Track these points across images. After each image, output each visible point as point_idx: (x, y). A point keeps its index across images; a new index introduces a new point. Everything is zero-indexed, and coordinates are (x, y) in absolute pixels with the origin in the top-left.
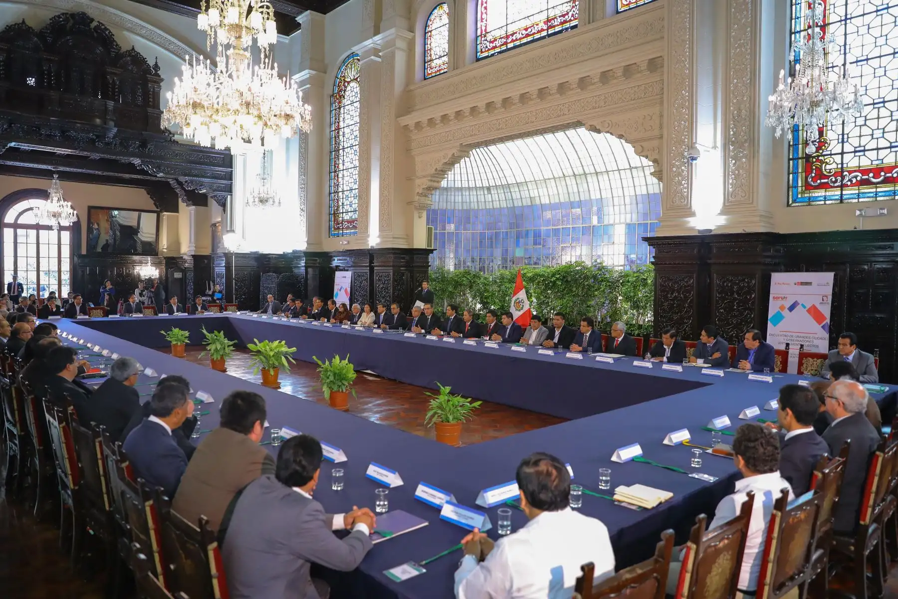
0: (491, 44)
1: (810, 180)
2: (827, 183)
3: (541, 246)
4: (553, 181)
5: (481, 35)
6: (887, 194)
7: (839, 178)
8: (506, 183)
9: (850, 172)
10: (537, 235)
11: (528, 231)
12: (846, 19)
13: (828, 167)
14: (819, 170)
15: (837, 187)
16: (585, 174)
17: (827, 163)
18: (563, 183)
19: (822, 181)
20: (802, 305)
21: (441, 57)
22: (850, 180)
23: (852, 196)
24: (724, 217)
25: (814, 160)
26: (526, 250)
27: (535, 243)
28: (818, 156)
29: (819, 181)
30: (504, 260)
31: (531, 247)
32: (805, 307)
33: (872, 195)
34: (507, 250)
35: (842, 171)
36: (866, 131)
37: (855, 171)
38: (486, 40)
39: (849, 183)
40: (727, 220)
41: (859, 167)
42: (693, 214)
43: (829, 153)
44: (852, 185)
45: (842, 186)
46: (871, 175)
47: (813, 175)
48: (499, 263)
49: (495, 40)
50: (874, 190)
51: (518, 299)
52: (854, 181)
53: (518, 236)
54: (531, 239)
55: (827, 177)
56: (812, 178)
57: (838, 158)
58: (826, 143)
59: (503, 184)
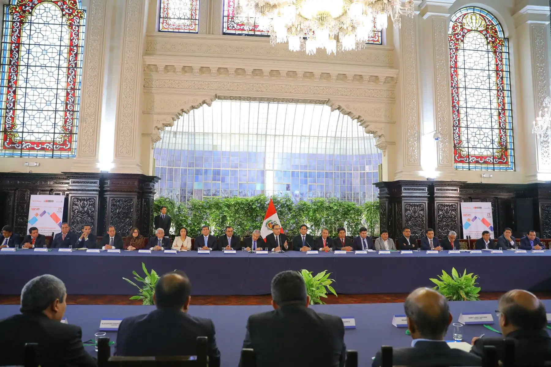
0: (238, 26)
1: (456, 158)
2: (463, 160)
3: (220, 182)
4: (237, 136)
5: (228, 16)
6: (485, 168)
7: (468, 159)
8: (193, 131)
9: (472, 157)
10: (217, 173)
11: (207, 170)
12: (465, 88)
13: (463, 153)
14: (460, 154)
15: (467, 163)
16: (266, 135)
17: (463, 151)
18: (246, 138)
19: (461, 159)
20: (479, 218)
21: (181, 19)
22: (472, 160)
23: (473, 168)
24: (439, 172)
25: (458, 149)
26: (206, 184)
27: (214, 179)
28: (459, 147)
29: (460, 159)
30: (183, 191)
31: (211, 182)
32: (480, 219)
33: (480, 168)
34: (185, 184)
35: (469, 156)
36: (476, 139)
37: (473, 156)
38: (233, 21)
39: (472, 162)
40: (440, 174)
41: (475, 155)
42: (421, 169)
43: (463, 146)
44: (473, 162)
45: (469, 163)
46: (479, 159)
47: (458, 156)
48: (178, 194)
49: (242, 25)
50: (480, 166)
51: (271, 221)
52: (473, 161)
53: (198, 172)
54: (210, 175)
55: (463, 158)
56: (457, 157)
57: (467, 149)
58: (462, 141)
59: (190, 131)
